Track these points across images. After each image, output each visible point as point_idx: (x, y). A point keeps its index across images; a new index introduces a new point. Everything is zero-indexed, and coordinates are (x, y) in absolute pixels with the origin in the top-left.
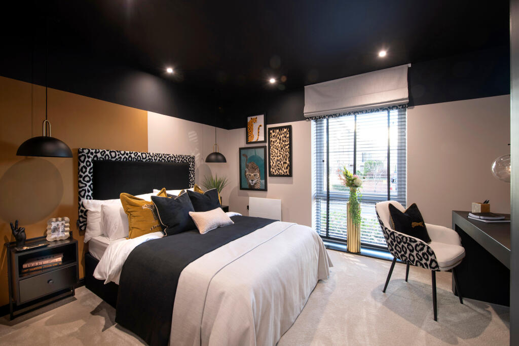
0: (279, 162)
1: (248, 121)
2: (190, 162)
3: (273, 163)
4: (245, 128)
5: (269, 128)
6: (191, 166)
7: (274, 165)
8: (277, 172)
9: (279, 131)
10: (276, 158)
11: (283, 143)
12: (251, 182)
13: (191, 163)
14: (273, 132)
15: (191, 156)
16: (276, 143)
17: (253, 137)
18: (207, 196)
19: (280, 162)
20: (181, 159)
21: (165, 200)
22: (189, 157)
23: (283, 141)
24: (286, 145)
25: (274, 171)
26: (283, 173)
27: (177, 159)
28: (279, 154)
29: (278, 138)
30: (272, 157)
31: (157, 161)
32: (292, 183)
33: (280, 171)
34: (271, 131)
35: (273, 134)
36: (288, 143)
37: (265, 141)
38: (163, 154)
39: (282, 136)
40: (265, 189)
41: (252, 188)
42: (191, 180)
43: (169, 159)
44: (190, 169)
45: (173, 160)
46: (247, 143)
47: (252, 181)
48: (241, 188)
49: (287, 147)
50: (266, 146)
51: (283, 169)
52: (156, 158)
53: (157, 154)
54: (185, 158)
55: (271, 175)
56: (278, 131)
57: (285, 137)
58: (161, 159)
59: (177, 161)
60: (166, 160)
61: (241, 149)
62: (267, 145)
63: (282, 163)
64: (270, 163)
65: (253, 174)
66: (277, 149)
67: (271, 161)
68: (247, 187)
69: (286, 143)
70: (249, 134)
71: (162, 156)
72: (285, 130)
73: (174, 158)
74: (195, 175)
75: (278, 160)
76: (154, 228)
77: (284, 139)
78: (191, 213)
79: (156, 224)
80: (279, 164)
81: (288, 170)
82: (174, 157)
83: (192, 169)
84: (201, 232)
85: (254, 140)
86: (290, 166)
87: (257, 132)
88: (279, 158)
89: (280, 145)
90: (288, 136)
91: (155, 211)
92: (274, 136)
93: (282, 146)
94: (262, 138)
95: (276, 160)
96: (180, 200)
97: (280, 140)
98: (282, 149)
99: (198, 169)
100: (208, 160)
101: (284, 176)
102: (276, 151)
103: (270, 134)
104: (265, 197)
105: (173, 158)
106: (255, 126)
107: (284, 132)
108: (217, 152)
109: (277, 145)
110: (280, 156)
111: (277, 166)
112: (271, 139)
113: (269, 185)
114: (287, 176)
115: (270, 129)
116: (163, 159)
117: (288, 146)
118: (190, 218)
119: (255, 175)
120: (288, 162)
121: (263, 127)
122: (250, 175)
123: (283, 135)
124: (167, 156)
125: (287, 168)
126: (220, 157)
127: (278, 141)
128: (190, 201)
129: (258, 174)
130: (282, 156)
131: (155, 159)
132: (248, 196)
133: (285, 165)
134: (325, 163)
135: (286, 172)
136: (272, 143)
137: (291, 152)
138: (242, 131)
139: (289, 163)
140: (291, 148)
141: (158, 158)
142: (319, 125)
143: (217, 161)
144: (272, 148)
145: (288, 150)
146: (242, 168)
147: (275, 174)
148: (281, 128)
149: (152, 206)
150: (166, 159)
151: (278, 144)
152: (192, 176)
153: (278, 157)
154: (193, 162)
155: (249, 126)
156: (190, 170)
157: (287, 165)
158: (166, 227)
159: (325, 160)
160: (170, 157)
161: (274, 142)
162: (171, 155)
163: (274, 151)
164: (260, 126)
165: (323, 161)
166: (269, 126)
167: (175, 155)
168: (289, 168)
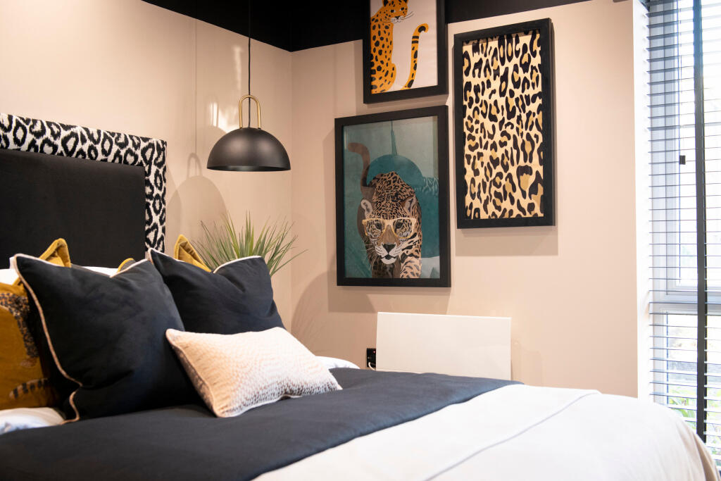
0: (499, 169)
1: (373, 14)
2: (149, 163)
3: (476, 173)
4: (360, 42)
5: (456, 36)
6: (152, 178)
7: (478, 180)
8: (491, 207)
9: (501, 43)
10: (488, 153)
11: (518, 92)
12: (382, 251)
13: (154, 168)
14: (475, 49)
15: (154, 141)
16: (488, 91)
17: (390, 74)
18: (231, 279)
19: (506, 168)
20: (115, 148)
21: (71, 277)
22: (143, 145)
23: (516, 85)
24: (529, 100)
25: (477, 204)
26: (516, 212)
27: (99, 147)
28: (498, 138)
29: (497, 73)
30: (472, 149)
31: (25, 147)
32: (553, 251)
33: (506, 204)
34: (468, 48)
35: (475, 58)
36: (539, 89)
37: (441, 89)
38: (49, 124)
39: (510, 65)
40: (442, 280)
41: (385, 278)
42: (151, 236)
43: (70, 144)
44: (148, 190)
45: (85, 148)
46: (369, 96)
47: (388, 248)
48: (344, 279)
49: (533, 107)
50: (446, 107)
51: (517, 195)
52: (20, 134)
53: (27, 121)
54: (130, 145)
55: (466, 222)
56: (494, 44)
57: (525, 67)
58: (39, 142)
59: (101, 157)
60: (60, 149)
61: (341, 125)
62: (450, 102)
63: (513, 170)
64: (461, 172)
65: (389, 223)
66: (493, 118)
67: (468, 168)
68: (369, 272)
69: (530, 92)
70: (377, 64)
71: (43, 131)
72: (525, 39)
73: (89, 143)
74: (168, 215)
75: (495, 162)
76: (25, 391)
77: (521, 74)
78: (177, 337)
79: (33, 373)
80: (500, 175)
81: (536, 200)
82: (91, 137)
83: (156, 191)
84: (217, 410)
85: (398, 85)
86: (547, 182)
87: (410, 53)
88: (501, 151)
89: (501, 102)
90: (536, 61)
91: (30, 319)
92: (478, 65)
93: (512, 102)
94: (427, 77)
95: (486, 159)
96: (133, 283)
97: (504, 78)
98: (511, 115)
99: (176, 193)
100: (219, 161)
101: (520, 222)
102: (488, 124)
103: (460, 57)
104: (443, 310)
105: (84, 141)
106: (401, 32)
107: (520, 46)
108: (253, 126)
109: (491, 102)
110: (503, 144)
111: (494, 182)
112: (466, 79)
113: (457, 262)
114: (535, 221)
115: (461, 39)
116: (47, 141)
117: (539, 101)
118: (172, 353)
119: (398, 225)
120: (536, 166)
121: (432, 32)
122: (379, 226)
123: (516, 60)
124: (64, 133)
125: (533, 189)
126: (265, 147)
127: (496, 84)
128: (168, 292)
129: (414, 221)
130: (510, 143)
131: (16, 140)
132: (370, 309)
133: (524, 177)
134: (691, 166)
135: (531, 207)
136: (472, 94)
137: (548, 128)
138: (347, 54)
139: (540, 169)
140: (548, 108)
141: (30, 137)
142: (659, 19)
143: (256, 164)
144: (469, 112)
145: (539, 117)
146: (347, 200)
147: (484, 216)
148: (505, 34)
149: (16, 301)
150: (58, 142)
151: (496, 96)
152: (156, 219)
153: (494, 146)
154: (160, 165)
155: (374, 33)
156: (150, 196)
157: (532, 179)
158: (73, 387)
159: (691, 156)
160: (73, 135)
161: (477, 89)
162: (78, 130)
163: (478, 124)
164: (422, 29)
165: (682, 160)
166: (456, 28)
167: (93, 130)
168: (540, 188)
